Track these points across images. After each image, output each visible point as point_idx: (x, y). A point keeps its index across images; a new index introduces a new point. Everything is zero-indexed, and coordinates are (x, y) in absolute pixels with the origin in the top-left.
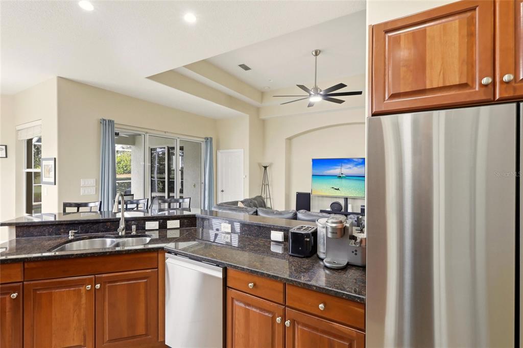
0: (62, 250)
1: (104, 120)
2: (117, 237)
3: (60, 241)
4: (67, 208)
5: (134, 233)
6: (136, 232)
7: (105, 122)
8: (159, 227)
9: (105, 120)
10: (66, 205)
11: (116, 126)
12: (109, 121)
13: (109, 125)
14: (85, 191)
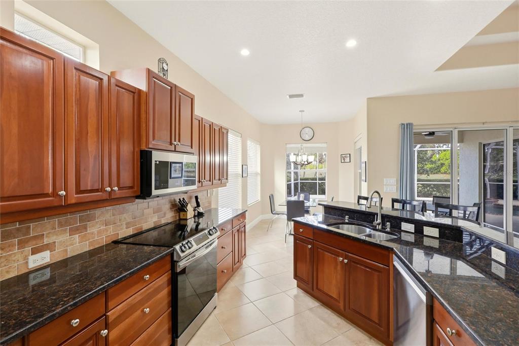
0: (338, 228)
1: (402, 124)
2: (374, 230)
3: (339, 221)
4: (360, 200)
5: (388, 229)
6: (390, 228)
7: (403, 126)
8: (415, 231)
9: (404, 124)
10: (360, 198)
11: (414, 128)
12: (407, 125)
13: (407, 128)
14: (387, 189)
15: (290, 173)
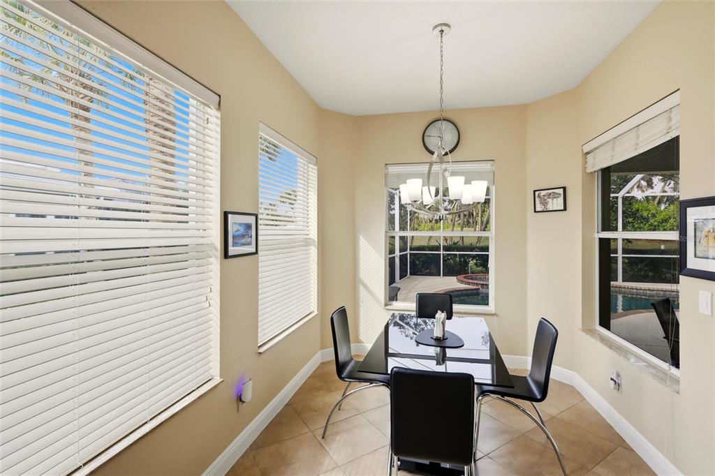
15: (394, 237)
